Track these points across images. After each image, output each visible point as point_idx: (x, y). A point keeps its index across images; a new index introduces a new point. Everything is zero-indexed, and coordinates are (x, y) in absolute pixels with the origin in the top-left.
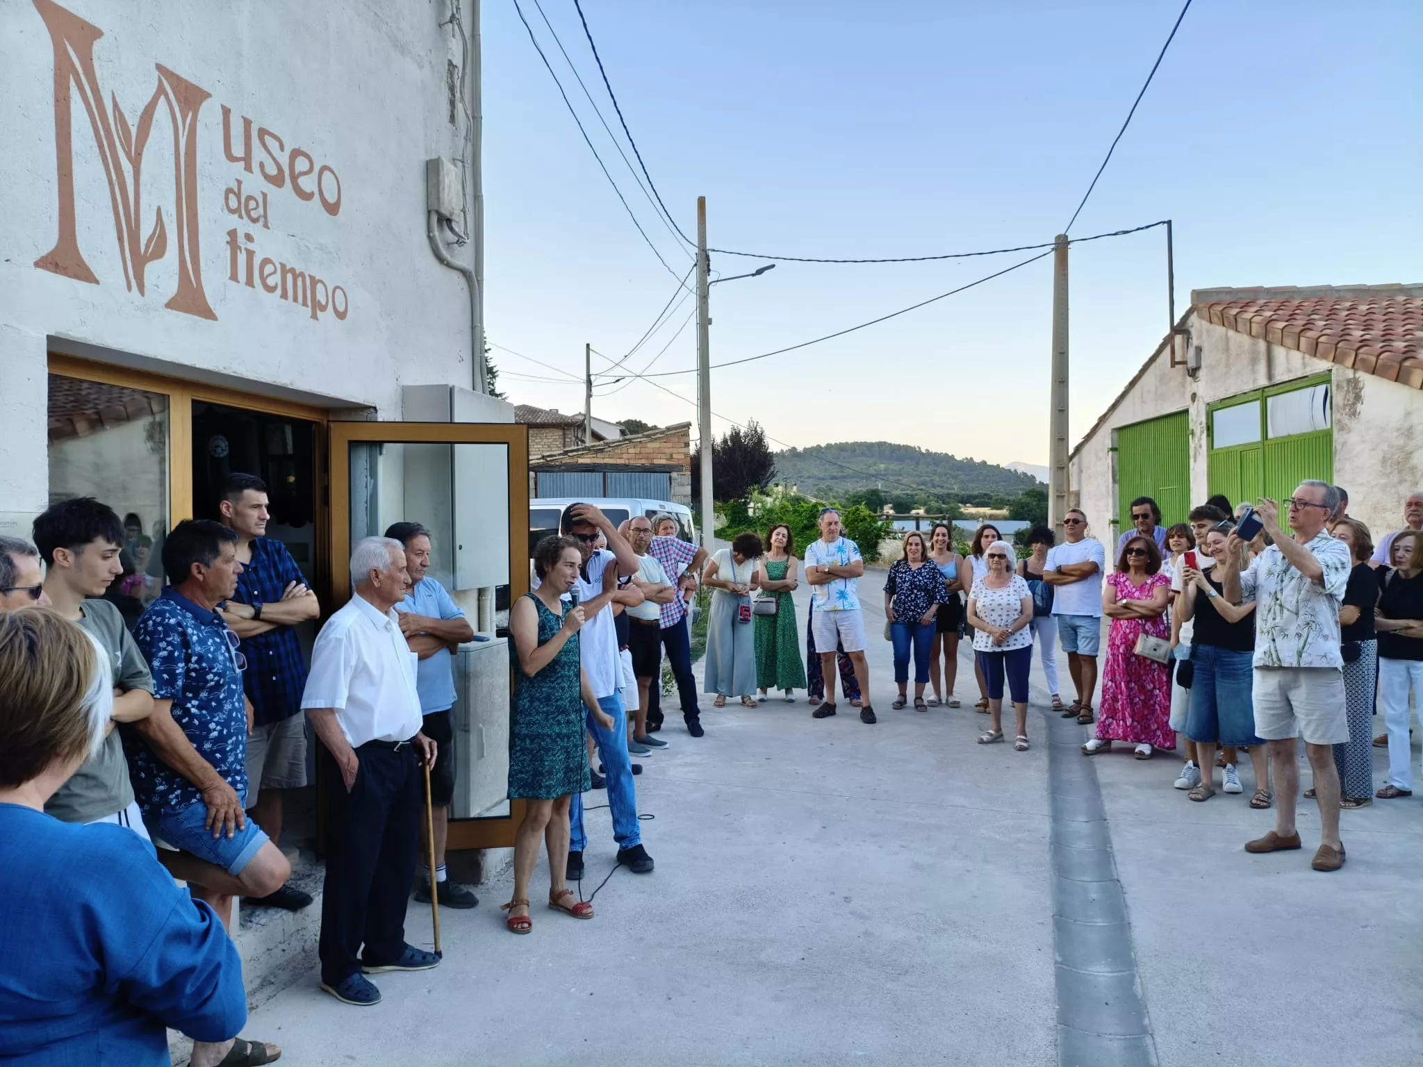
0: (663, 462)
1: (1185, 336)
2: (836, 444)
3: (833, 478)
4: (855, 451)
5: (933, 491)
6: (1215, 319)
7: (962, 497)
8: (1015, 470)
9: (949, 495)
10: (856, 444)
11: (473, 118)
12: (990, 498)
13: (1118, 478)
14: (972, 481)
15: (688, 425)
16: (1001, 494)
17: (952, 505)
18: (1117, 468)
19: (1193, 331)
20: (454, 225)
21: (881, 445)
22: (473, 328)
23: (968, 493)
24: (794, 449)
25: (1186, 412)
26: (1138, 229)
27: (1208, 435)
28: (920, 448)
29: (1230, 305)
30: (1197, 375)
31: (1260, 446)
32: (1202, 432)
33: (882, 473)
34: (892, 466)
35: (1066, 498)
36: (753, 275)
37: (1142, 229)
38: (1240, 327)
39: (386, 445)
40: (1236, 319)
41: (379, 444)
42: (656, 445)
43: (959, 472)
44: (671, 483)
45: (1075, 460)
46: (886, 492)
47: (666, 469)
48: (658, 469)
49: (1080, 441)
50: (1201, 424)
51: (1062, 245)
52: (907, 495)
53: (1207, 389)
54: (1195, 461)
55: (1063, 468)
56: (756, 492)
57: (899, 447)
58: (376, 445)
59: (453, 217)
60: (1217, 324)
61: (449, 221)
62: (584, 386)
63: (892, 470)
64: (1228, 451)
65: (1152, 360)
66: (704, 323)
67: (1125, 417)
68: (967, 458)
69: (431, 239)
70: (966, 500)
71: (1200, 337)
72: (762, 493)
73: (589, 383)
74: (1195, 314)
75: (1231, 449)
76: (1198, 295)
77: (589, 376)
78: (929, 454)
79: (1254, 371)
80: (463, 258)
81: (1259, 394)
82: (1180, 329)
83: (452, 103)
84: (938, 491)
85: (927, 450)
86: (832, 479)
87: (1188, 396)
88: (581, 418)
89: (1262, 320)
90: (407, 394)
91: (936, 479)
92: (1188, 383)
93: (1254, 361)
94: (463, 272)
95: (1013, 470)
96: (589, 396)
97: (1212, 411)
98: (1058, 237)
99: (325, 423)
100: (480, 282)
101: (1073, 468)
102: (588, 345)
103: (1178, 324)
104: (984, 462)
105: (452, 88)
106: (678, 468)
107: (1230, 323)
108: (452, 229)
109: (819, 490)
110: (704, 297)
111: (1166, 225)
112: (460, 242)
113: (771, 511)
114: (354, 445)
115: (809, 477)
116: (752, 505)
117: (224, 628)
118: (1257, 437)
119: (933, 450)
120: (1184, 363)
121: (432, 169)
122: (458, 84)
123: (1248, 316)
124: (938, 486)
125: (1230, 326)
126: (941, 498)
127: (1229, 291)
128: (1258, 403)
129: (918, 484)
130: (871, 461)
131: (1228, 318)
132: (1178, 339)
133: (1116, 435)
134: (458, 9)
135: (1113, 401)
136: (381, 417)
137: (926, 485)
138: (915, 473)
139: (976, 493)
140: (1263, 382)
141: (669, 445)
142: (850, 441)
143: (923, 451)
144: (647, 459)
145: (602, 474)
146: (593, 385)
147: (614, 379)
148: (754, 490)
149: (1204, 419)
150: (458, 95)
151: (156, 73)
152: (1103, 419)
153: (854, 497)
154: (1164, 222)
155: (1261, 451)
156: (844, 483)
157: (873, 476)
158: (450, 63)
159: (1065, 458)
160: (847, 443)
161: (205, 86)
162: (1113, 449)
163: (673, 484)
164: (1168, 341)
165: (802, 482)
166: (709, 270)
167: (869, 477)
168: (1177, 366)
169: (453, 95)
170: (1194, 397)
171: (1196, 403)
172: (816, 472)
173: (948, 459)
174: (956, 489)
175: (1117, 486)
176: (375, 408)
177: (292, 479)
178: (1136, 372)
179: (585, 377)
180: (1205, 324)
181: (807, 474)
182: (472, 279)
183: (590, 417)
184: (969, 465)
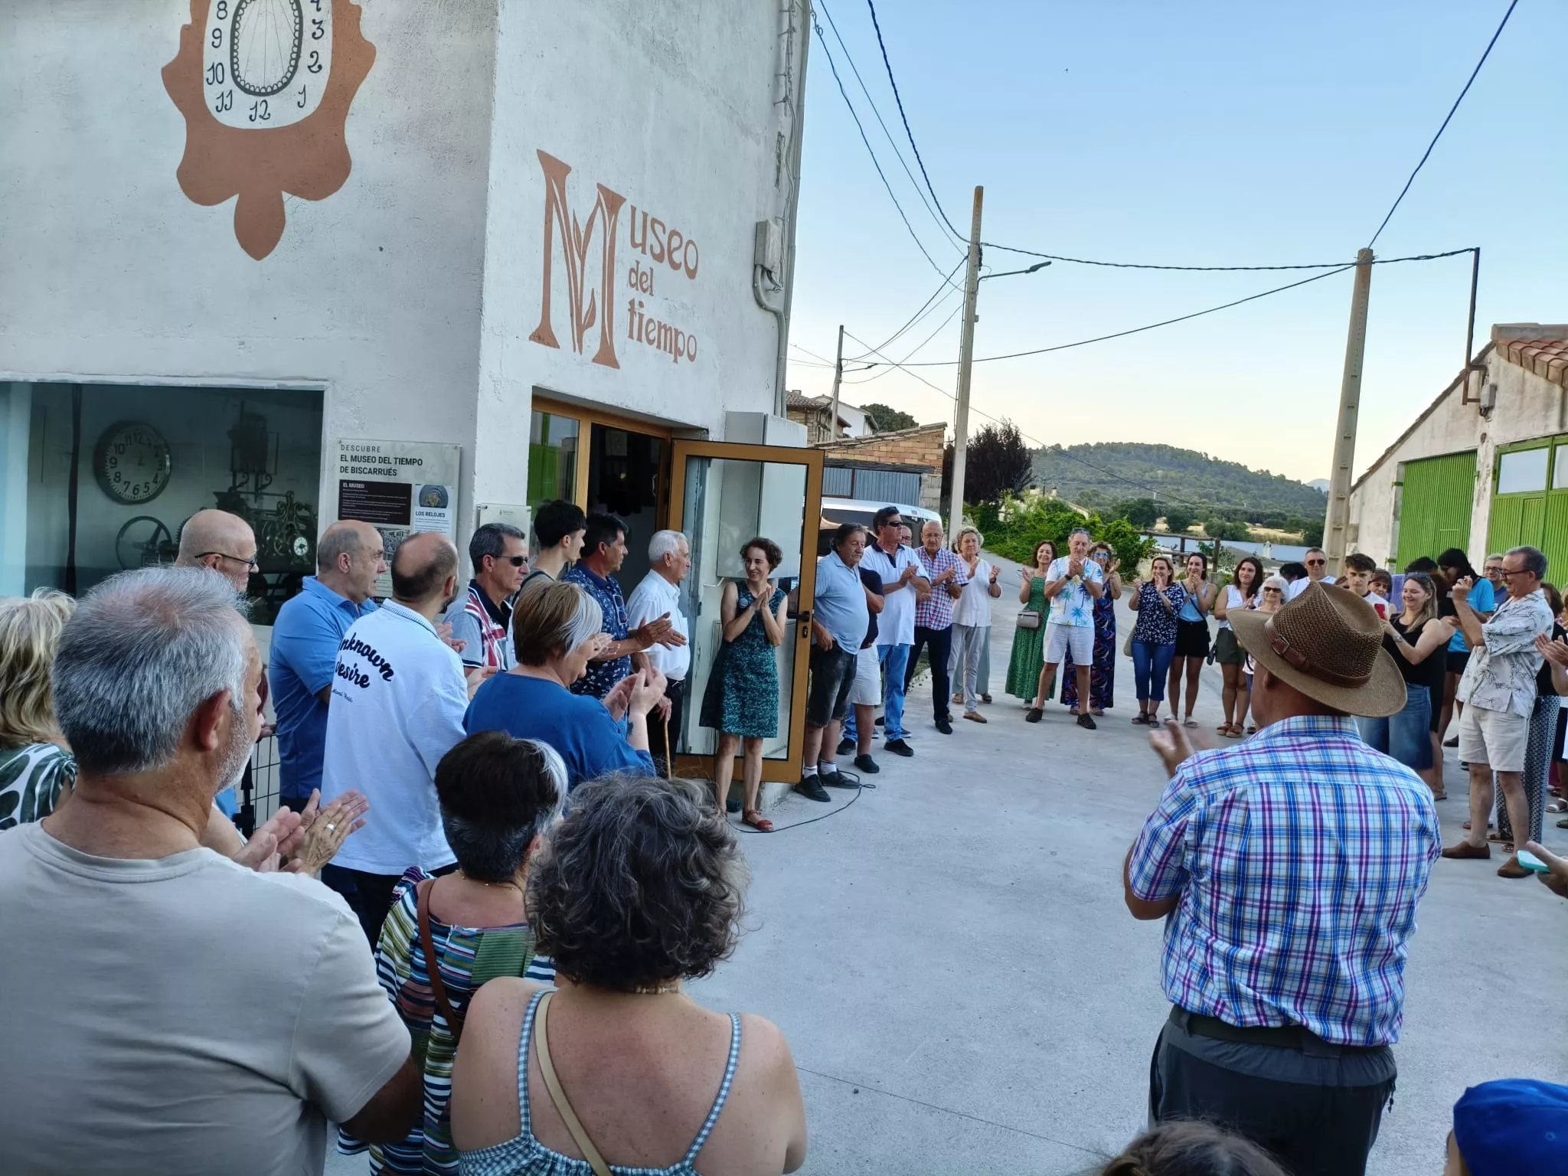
0: (915, 462)
1: (1482, 373)
2: (1108, 443)
3: (1101, 482)
4: (1129, 453)
5: (1218, 506)
6: (1513, 358)
7: (1252, 514)
8: (1319, 489)
9: (1235, 512)
10: (1131, 444)
11: (794, 178)
12: (1285, 519)
13: (1400, 515)
14: (1265, 497)
15: (944, 425)
16: (1299, 515)
17: (1238, 524)
18: (1400, 503)
19: (1491, 368)
20: (773, 275)
21: (1161, 448)
22: (778, 359)
23: (1259, 510)
24: (1058, 446)
25: (1474, 452)
26: (1442, 255)
27: (1494, 479)
28: (1206, 455)
29: (1529, 346)
30: (1489, 415)
31: (1544, 495)
32: (1488, 475)
33: (1160, 480)
34: (1173, 474)
35: (1343, 531)
36: (1027, 272)
37: (1447, 255)
38: (1537, 370)
39: (714, 460)
40: (1534, 361)
41: (709, 459)
42: (909, 444)
43: (1252, 486)
44: (920, 485)
45: (1358, 491)
46: (1161, 503)
47: (917, 470)
48: (909, 470)
49: (1365, 471)
50: (1488, 466)
51: (1366, 261)
52: (1186, 507)
53: (1498, 430)
54: (1478, 505)
55: (1343, 499)
56: (1009, 496)
57: (1182, 452)
58: (707, 459)
59: (774, 270)
60: (1515, 363)
61: (769, 272)
62: (833, 372)
63: (1172, 478)
64: (1512, 498)
65: (1447, 393)
66: (970, 319)
67: (1414, 450)
68: (1262, 471)
69: (755, 288)
70: (1255, 519)
71: (1497, 374)
72: (1016, 497)
73: (840, 368)
74: (1495, 349)
75: (1514, 496)
76: (1499, 330)
77: (840, 360)
78: (1216, 461)
79: (1546, 417)
80: (775, 302)
81: (1548, 441)
82: (1478, 365)
83: (778, 169)
84: (1224, 506)
85: (1215, 458)
86: (1099, 483)
87: (1478, 436)
88: (826, 401)
89: (1561, 364)
90: (730, 418)
91: (1223, 492)
92: (1479, 424)
93: (1548, 407)
94: (775, 313)
95: (1316, 488)
96: (838, 381)
97: (1501, 454)
98: (1362, 252)
99: (669, 439)
100: (788, 320)
101: (1354, 500)
102: (842, 327)
103: (1474, 360)
104: (1283, 477)
105: (779, 156)
106: (930, 469)
107: (1528, 364)
108: (771, 279)
109: (1082, 494)
110: (972, 293)
111: (1473, 253)
112: (776, 289)
113: (1023, 518)
114: (690, 458)
115: (1073, 480)
116: (1003, 509)
117: (614, 593)
118: (1542, 485)
119: (1222, 458)
120: (1477, 400)
121: (761, 229)
122: (784, 153)
123: (1547, 358)
124: (1225, 500)
125: (1528, 367)
126: (1228, 515)
127: (1535, 328)
128: (1546, 451)
129: (1201, 497)
130: (1146, 465)
131: (1526, 358)
132: (1474, 376)
133: (1402, 469)
134: (790, 90)
135: (1402, 433)
136: (713, 437)
137: (1210, 499)
138: (1198, 483)
139: (1269, 511)
140: (1554, 429)
141: (922, 445)
142: (1125, 441)
143: (1211, 458)
144: (898, 458)
145: (851, 470)
146: (844, 369)
147: (866, 365)
148: (1007, 494)
149: (1491, 462)
150: (783, 161)
151: (597, 190)
152: (1390, 451)
153: (1123, 506)
154: (1471, 250)
155: (1544, 500)
156: (1112, 489)
157: (1148, 482)
158: (779, 134)
159: (1347, 489)
160: (1121, 443)
161: (624, 195)
162: (1398, 484)
163: (922, 486)
164: (1463, 377)
165: (1064, 484)
166: (980, 265)
167: (1141, 485)
168: (1468, 403)
169: (780, 162)
170: (1484, 437)
171: (1485, 444)
172: (1080, 474)
173: (1238, 470)
174: (1245, 505)
175: (1398, 523)
176: (707, 430)
177: (623, 476)
178: (1428, 405)
179: (835, 361)
180: (1504, 361)
181: (1070, 476)
182: (782, 319)
183: (838, 402)
184: (1264, 478)
